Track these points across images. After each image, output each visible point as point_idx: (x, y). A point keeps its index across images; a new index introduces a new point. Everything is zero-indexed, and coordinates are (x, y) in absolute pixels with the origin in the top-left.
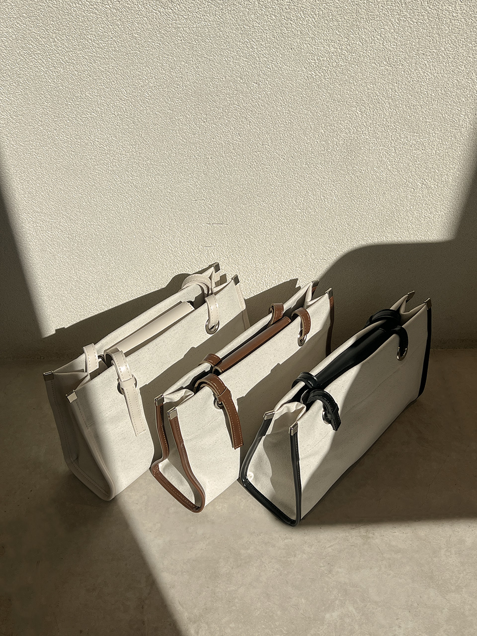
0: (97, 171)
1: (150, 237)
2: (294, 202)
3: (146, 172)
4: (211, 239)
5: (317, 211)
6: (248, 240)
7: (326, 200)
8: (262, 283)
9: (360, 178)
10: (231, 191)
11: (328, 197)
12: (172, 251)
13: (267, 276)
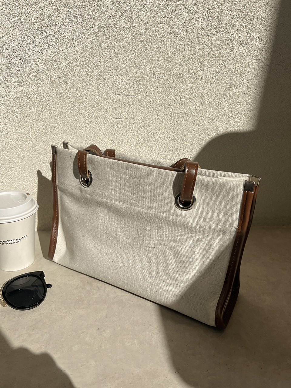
0: (29, 36)
1: (71, 107)
2: (187, 76)
3: (70, 39)
4: (120, 110)
5: (204, 86)
6: (150, 113)
7: (211, 75)
8: (159, 157)
9: (238, 56)
10: (138, 63)
11: (213, 73)
12: (89, 121)
13: (163, 151)
